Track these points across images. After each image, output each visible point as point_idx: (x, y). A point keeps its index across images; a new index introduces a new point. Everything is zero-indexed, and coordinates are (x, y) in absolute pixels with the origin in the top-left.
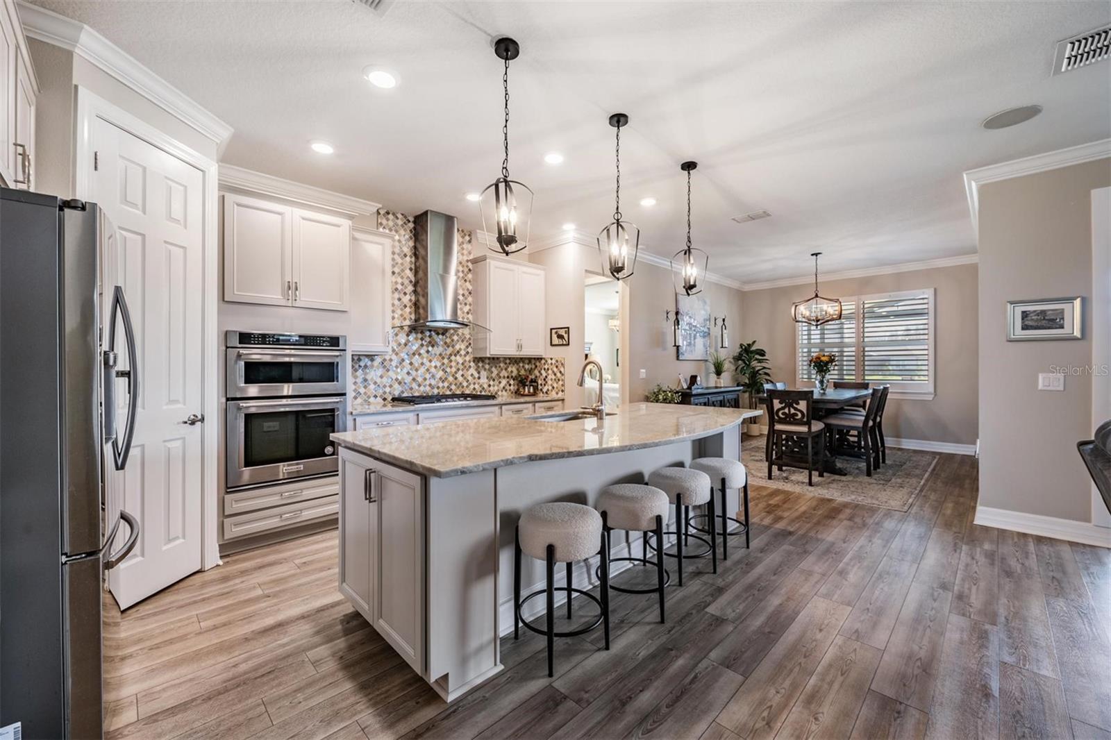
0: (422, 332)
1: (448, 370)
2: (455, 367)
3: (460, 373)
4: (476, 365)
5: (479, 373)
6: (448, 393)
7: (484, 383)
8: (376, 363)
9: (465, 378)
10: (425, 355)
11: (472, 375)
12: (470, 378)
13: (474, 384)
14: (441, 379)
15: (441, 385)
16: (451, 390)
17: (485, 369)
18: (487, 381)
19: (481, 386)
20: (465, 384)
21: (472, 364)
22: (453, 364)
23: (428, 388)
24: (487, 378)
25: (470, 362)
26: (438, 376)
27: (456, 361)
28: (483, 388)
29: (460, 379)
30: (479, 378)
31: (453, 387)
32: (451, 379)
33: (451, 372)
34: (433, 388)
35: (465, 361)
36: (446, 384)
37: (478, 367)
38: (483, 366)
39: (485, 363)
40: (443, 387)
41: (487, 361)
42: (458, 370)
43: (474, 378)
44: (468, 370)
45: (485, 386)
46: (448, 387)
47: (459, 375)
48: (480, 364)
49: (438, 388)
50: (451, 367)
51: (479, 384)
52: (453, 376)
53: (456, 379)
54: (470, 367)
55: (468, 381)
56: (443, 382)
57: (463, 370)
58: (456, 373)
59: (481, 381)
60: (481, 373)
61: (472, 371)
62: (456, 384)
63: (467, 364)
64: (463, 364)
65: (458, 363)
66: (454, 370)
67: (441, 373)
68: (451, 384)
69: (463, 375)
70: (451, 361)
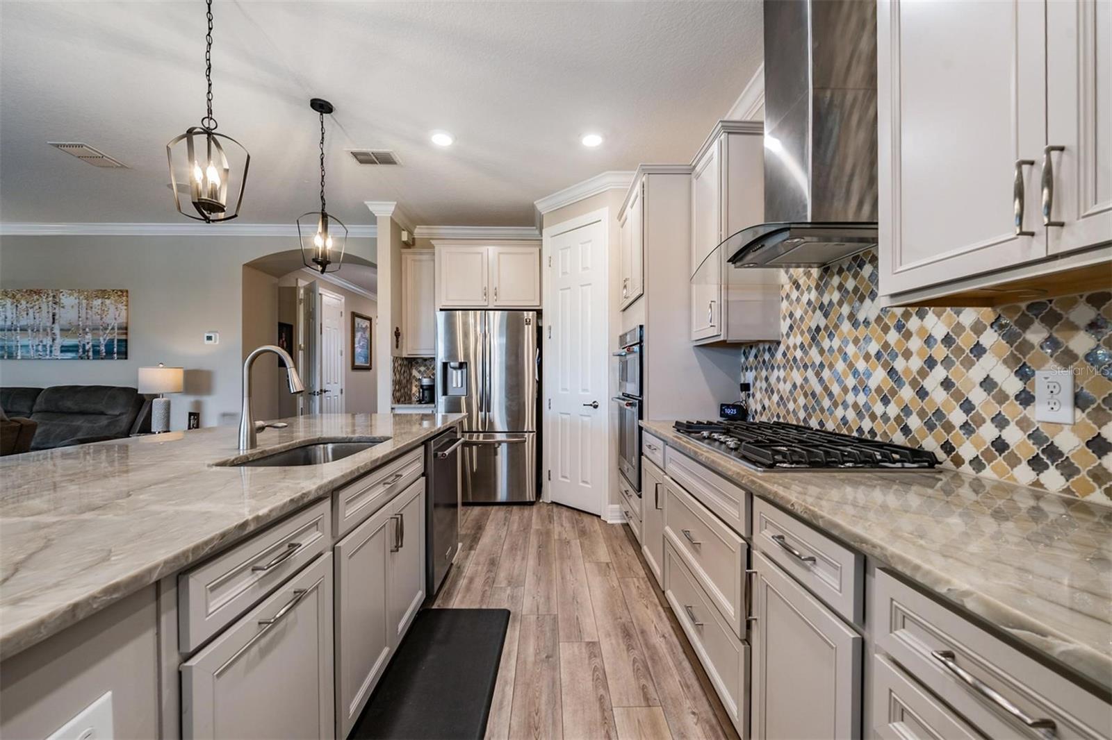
0: (840, 272)
1: (899, 364)
2: (919, 354)
3: (939, 373)
4: (1010, 338)
5: (1024, 373)
6: (898, 438)
7: (1058, 425)
8: (779, 355)
9: (958, 395)
10: (846, 326)
11: (988, 384)
12: (978, 396)
13: (1000, 422)
14: (879, 390)
15: (879, 408)
16: (906, 430)
17: (1067, 358)
18: (1066, 413)
19: (1036, 437)
20: (957, 417)
21: (990, 338)
22: (915, 344)
23: (851, 415)
24: (1079, 401)
25: (978, 328)
26: (873, 383)
27: (922, 330)
28: (1053, 452)
29: (939, 396)
30: (1026, 398)
31: (914, 422)
32: (907, 393)
33: (907, 370)
34: (860, 414)
35: (959, 328)
36: (893, 410)
37: (1025, 347)
38: (1052, 342)
39: (1074, 327)
40: (885, 417)
41: (1083, 313)
42: (931, 363)
43: (1002, 398)
44: (968, 364)
45: (1068, 442)
46: (898, 419)
47: (932, 382)
48: (1036, 335)
49: (873, 417)
50: (907, 354)
51: (1023, 424)
52: (914, 383)
53: (922, 393)
54: (978, 350)
55: (967, 406)
56: (885, 401)
57: (947, 362)
58: (923, 374)
59: (1039, 413)
60: (1039, 375)
61: (993, 366)
62: (922, 413)
63: (965, 341)
64: (948, 340)
65: (929, 340)
66: (916, 363)
67: (879, 377)
68: (906, 410)
69: (947, 384)
70: (908, 336)
